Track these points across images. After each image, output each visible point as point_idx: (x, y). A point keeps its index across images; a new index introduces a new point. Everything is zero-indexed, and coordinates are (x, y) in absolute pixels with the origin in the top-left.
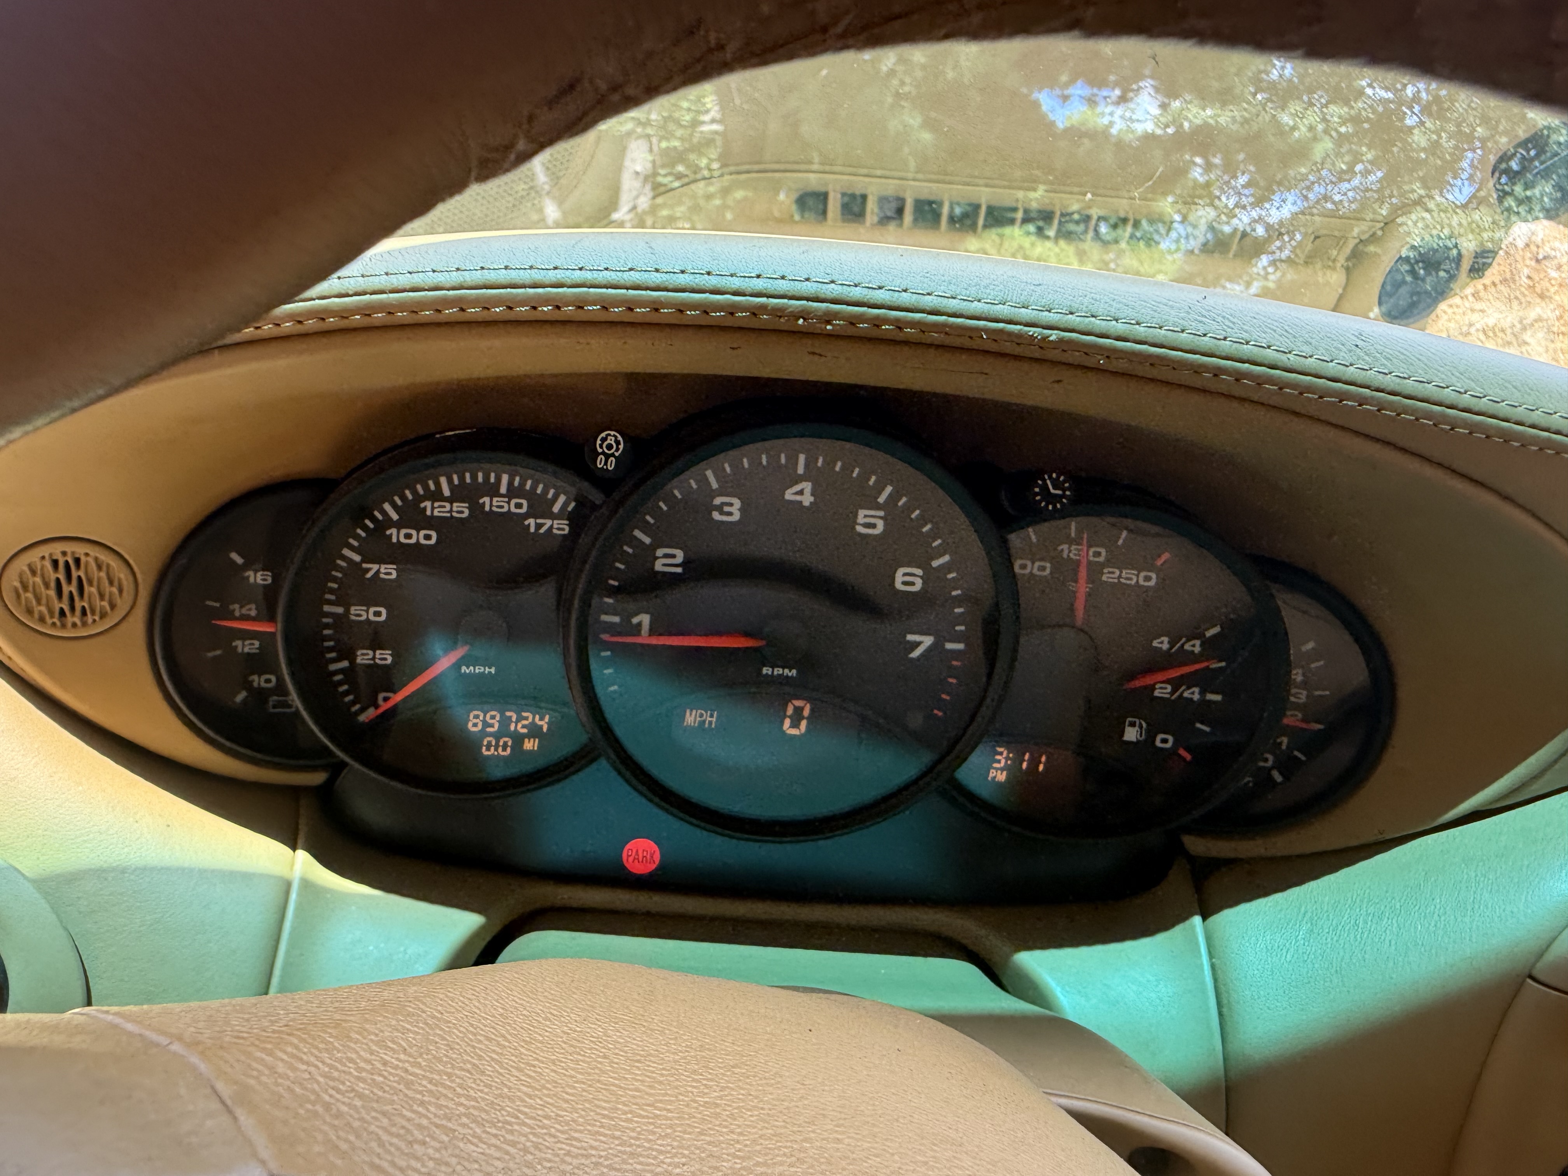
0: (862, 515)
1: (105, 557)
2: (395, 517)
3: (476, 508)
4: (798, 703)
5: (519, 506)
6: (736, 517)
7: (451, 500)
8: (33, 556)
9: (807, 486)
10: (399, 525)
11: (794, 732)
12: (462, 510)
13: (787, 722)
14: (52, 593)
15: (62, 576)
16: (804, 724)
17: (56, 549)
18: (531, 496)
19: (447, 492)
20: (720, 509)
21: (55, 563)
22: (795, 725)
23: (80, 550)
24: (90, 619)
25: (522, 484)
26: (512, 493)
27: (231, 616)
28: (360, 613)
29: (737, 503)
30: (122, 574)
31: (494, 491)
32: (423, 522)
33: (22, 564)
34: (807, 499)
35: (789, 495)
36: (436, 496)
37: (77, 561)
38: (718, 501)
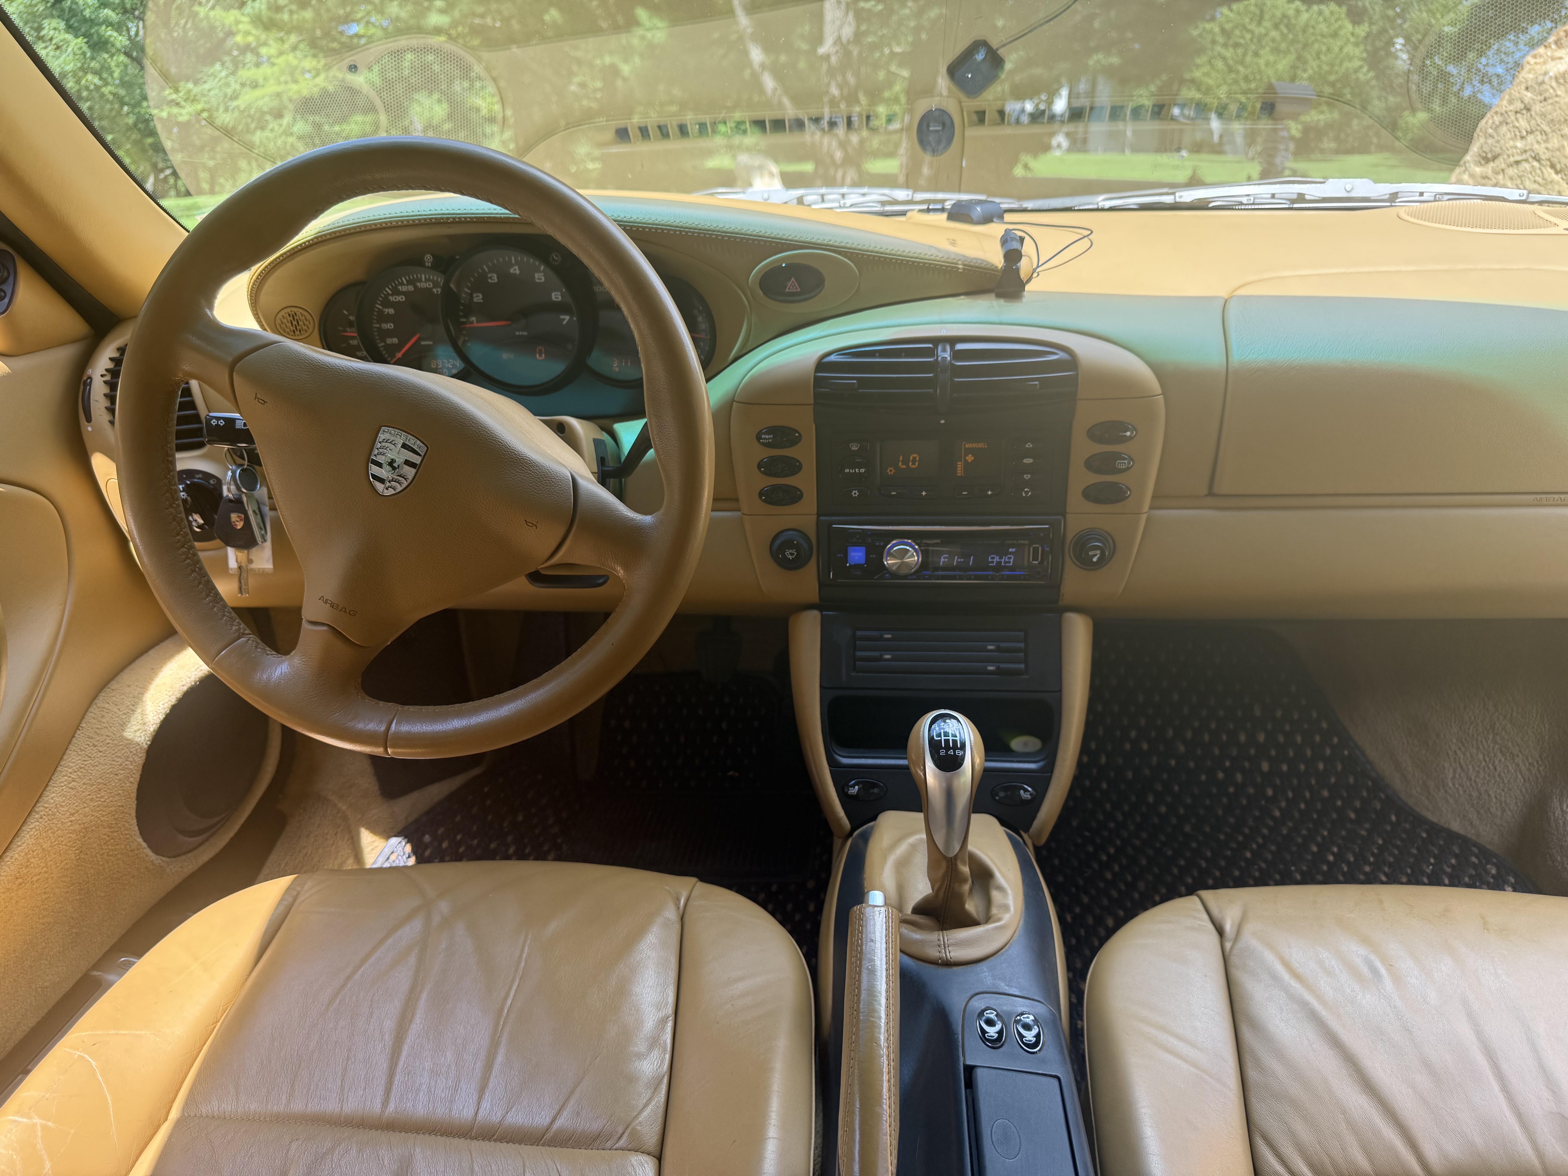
0: (536, 275)
1: (302, 312)
2: (390, 292)
3: (415, 287)
4: (541, 348)
5: (429, 285)
6: (496, 280)
7: (407, 285)
8: (283, 313)
9: (517, 267)
10: (392, 295)
11: (540, 358)
12: (411, 288)
13: (538, 355)
14: (290, 324)
15: (292, 319)
16: (543, 355)
17: (289, 310)
18: (432, 281)
19: (405, 282)
20: (490, 278)
21: (289, 315)
22: (540, 356)
23: (295, 310)
24: (302, 332)
25: (429, 277)
26: (427, 280)
27: (347, 332)
28: (385, 326)
29: (495, 275)
30: (309, 317)
31: (420, 280)
32: (399, 293)
33: (280, 316)
34: (518, 272)
35: (512, 271)
36: (402, 284)
37: (296, 314)
38: (489, 276)
